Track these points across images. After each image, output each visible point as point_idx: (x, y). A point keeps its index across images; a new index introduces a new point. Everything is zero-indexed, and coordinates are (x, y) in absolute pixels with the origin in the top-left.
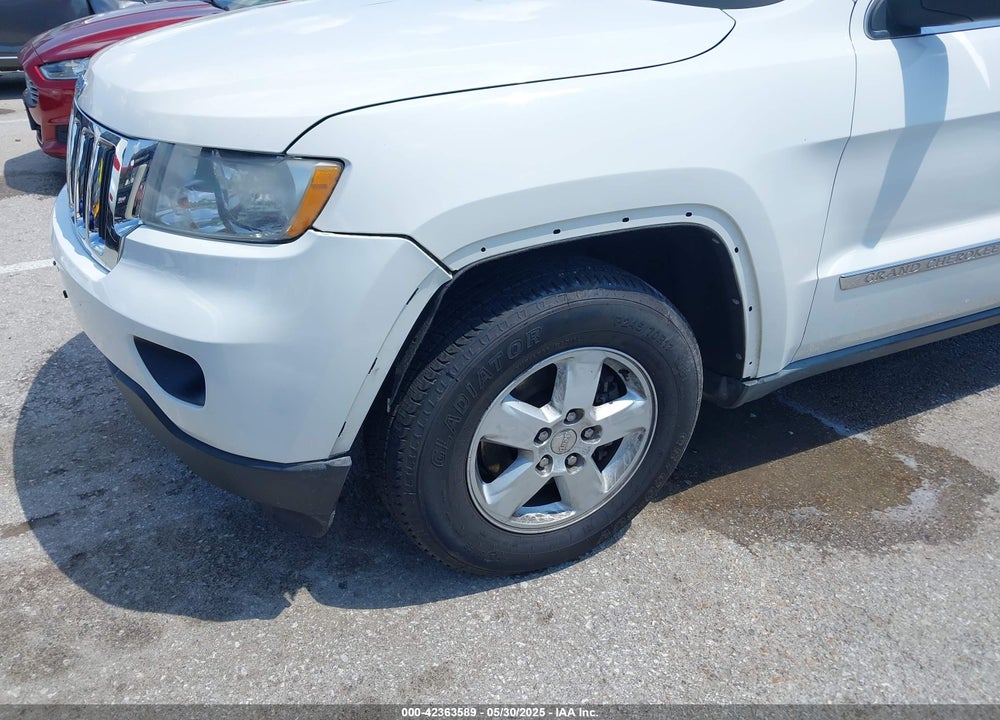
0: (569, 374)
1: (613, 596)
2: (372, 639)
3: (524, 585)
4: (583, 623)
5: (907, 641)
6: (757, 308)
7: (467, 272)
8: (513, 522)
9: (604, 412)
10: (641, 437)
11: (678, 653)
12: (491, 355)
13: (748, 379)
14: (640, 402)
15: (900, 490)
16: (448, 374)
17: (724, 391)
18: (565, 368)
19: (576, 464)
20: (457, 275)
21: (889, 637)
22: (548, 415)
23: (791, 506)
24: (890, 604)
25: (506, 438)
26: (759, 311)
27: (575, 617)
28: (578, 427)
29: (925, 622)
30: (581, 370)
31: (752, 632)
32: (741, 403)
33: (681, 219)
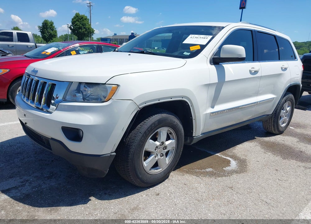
0: (161, 133)
1: (172, 189)
2: (117, 203)
3: (151, 189)
4: (167, 194)
5: (236, 190)
6: (195, 119)
7: (142, 108)
8: (150, 171)
9: (167, 143)
10: (174, 149)
11: (190, 198)
12: (149, 128)
13: (194, 137)
14: (174, 141)
15: (228, 164)
16: (140, 132)
17: (188, 141)
18: (160, 132)
19: (162, 156)
20: (141, 109)
21: (233, 190)
22: (157, 143)
23: (206, 168)
24: (231, 184)
25: (150, 149)
26: (196, 120)
27: (165, 194)
28: (163, 146)
29: (239, 187)
30: (163, 132)
31: (205, 192)
32: (192, 144)
33: (181, 99)
